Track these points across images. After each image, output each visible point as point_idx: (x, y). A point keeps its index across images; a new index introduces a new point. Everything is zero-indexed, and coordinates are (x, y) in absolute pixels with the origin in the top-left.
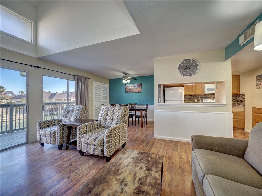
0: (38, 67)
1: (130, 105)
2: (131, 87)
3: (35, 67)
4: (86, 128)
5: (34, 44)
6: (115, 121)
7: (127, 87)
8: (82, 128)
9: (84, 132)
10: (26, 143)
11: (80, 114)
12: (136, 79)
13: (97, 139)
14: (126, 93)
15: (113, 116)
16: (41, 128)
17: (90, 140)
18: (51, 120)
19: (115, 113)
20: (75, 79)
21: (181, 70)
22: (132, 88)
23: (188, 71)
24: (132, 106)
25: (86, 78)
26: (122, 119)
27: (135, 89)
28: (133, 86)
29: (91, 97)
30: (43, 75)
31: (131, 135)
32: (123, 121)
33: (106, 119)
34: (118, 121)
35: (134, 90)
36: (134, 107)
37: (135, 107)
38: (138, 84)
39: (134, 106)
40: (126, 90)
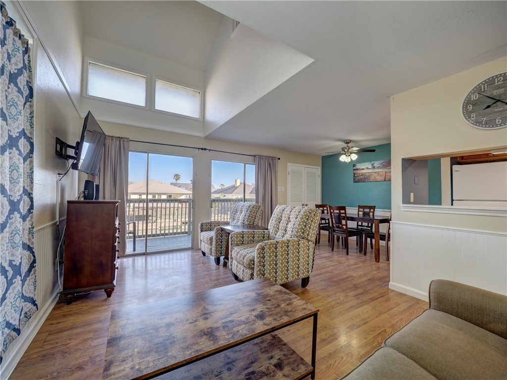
0: (205, 149)
1: (360, 209)
2: (368, 168)
3: (202, 149)
4: (243, 237)
5: (202, 120)
6: (289, 233)
7: (357, 170)
8: (236, 236)
9: (238, 242)
10: (192, 249)
11: (249, 216)
12: (374, 151)
13: (247, 257)
14: (354, 182)
15: (287, 224)
16: (202, 231)
17: (239, 255)
18: (223, 222)
19: (291, 219)
20: (254, 162)
21: (471, 112)
22: (370, 171)
23: (500, 111)
24: (365, 210)
25: (273, 158)
26: (299, 230)
27: (376, 173)
28: (370, 167)
29: (283, 190)
30: (211, 160)
31: (338, 270)
32: (302, 234)
33: (278, 228)
34: (293, 233)
35: (375, 177)
36: (368, 214)
37: (371, 214)
38: (382, 161)
39: (368, 210)
40: (354, 176)
